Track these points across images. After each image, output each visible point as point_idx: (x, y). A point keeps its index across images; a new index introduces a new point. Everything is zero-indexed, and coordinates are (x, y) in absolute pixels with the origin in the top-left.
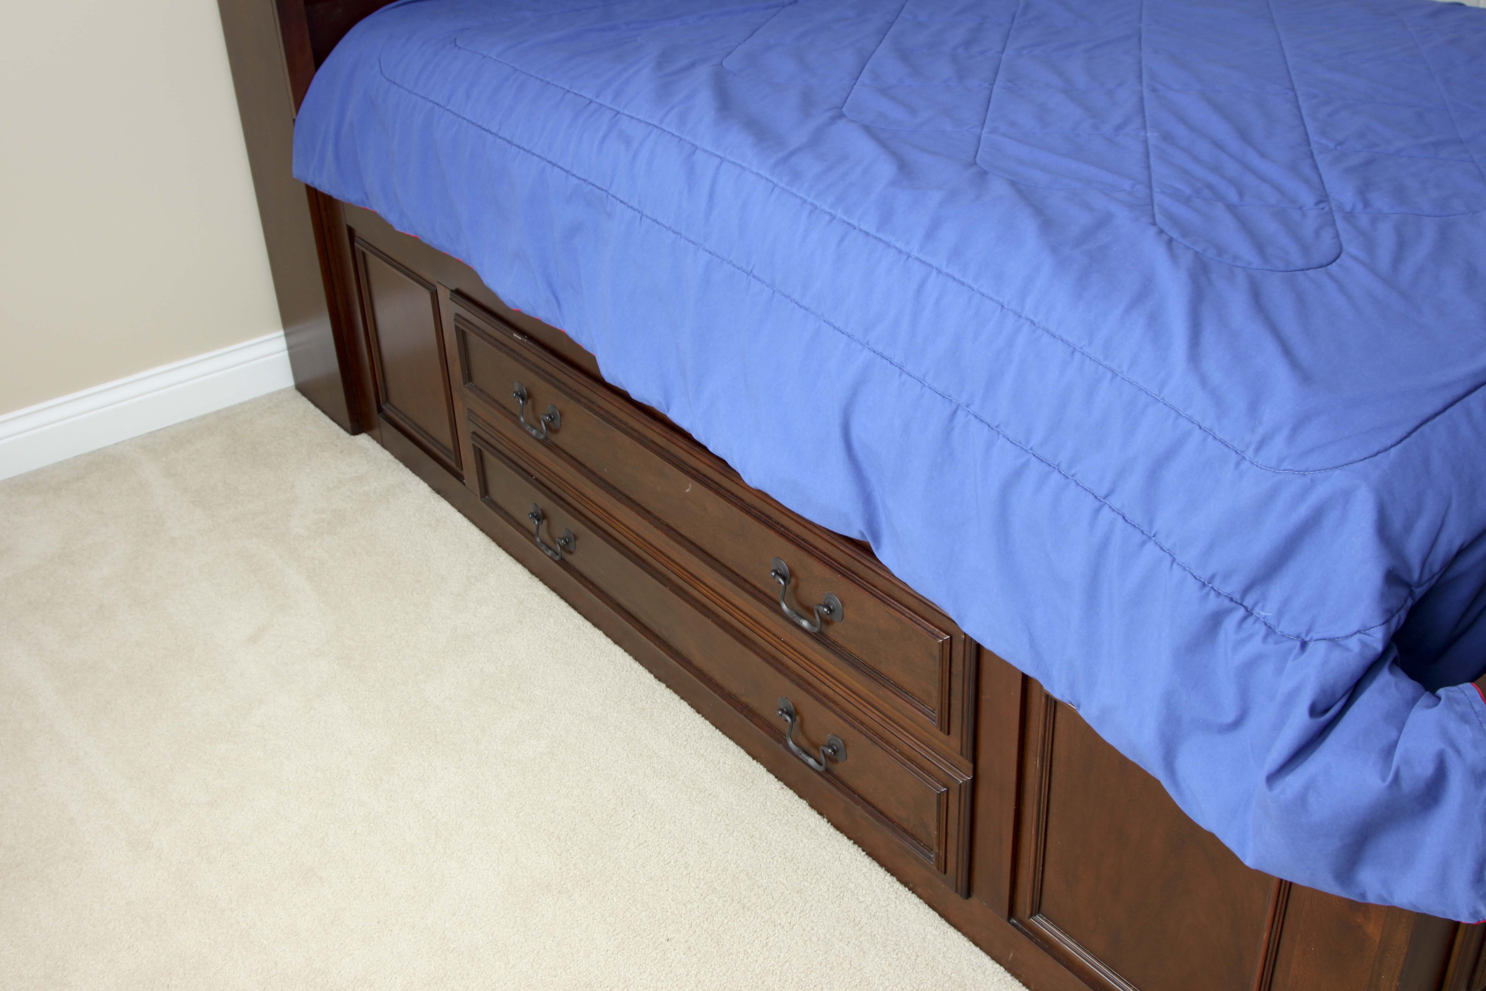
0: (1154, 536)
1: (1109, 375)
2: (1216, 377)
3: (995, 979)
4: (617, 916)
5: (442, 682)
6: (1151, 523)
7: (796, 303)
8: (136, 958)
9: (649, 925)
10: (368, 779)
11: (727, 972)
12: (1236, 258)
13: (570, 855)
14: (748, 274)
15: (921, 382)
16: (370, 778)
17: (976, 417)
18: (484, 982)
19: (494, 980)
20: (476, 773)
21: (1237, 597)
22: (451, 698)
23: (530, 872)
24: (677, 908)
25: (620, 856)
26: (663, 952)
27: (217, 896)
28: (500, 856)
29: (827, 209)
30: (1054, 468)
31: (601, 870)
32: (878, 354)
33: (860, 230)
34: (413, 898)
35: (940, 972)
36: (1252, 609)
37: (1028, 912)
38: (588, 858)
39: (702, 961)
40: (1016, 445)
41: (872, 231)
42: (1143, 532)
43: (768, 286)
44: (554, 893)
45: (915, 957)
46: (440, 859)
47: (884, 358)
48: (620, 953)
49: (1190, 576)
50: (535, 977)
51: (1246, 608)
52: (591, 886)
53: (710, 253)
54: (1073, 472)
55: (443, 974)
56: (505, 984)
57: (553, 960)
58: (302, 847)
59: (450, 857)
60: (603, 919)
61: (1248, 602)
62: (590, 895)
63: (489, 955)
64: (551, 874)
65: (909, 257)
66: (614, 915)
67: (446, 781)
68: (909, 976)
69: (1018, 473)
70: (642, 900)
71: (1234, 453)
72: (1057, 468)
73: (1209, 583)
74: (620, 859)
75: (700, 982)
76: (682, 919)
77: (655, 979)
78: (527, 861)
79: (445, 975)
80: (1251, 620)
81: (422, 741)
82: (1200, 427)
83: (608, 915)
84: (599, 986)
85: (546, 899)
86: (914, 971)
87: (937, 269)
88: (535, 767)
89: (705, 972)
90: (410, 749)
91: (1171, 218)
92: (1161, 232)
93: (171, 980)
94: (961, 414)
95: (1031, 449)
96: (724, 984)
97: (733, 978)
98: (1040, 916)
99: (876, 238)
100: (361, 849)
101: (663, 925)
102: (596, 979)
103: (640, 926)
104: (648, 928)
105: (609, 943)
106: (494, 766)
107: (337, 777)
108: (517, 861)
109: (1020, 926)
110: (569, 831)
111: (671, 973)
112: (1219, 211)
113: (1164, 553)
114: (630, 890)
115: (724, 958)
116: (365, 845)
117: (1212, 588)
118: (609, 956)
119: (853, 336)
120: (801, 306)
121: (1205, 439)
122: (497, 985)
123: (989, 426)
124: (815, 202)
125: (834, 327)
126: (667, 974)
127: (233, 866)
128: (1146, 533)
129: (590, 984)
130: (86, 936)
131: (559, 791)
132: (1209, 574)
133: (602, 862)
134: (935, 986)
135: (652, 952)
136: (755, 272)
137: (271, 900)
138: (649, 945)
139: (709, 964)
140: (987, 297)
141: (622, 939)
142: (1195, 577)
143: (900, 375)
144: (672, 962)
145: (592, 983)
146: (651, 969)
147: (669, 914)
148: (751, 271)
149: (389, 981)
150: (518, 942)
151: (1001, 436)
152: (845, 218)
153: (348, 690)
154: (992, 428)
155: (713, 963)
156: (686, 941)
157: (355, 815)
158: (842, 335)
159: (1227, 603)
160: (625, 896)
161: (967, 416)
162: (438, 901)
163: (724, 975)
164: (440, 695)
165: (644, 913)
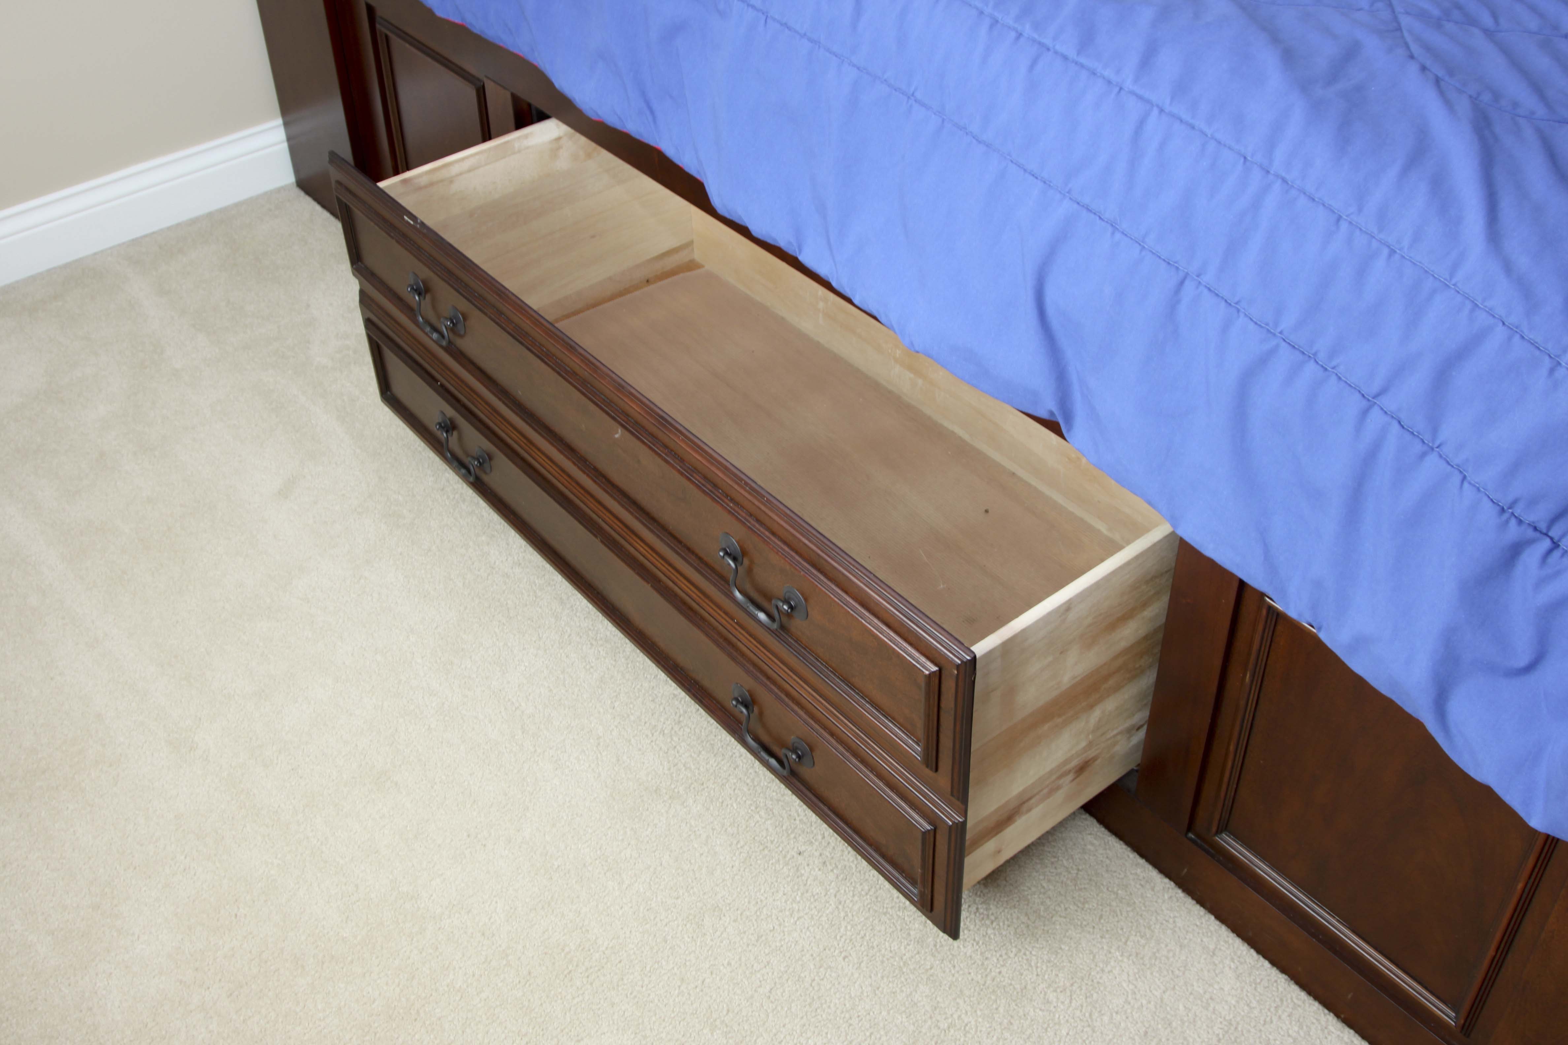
0: (1437, 448)
1: (1386, 251)
2: (1523, 262)
3: (1166, 897)
4: (738, 825)
5: (508, 544)
6: (1435, 431)
7: (974, 137)
8: (194, 882)
9: (777, 836)
10: (436, 662)
11: (869, 890)
12: (1515, 105)
13: (678, 752)
14: (909, 98)
15: (1140, 244)
16: (438, 661)
17: (1209, 289)
18: (597, 906)
19: (609, 904)
20: (559, 655)
21: (1543, 526)
22: (520, 564)
23: (634, 774)
24: (806, 815)
25: (734, 753)
26: (795, 868)
27: (279, 806)
28: (599, 755)
29: (1011, 23)
30: (1310, 357)
31: (714, 771)
32: (1083, 206)
33: (1056, 52)
34: (504, 807)
35: (1106, 888)
36: (1559, 540)
37: (1214, 829)
38: (698, 756)
39: (840, 878)
40: (1260, 326)
41: (1072, 54)
42: (1423, 442)
43: (935, 114)
44: (665, 799)
45: (1076, 872)
46: (530, 758)
47: (1090, 211)
48: (747, 870)
49: (1485, 499)
50: (654, 899)
51: (1552, 539)
52: (706, 789)
53: (858, 68)
54: (1334, 363)
55: (549, 897)
56: (622, 908)
57: (673, 879)
58: (370, 745)
59: (541, 756)
60: (724, 829)
61: (1555, 533)
62: (706, 801)
63: (599, 873)
64: (660, 776)
65: (1121, 89)
66: (736, 825)
67: (527, 664)
68: (1071, 893)
69: (1263, 361)
70: (765, 805)
71: (1547, 357)
72: (1313, 357)
73: (1509, 508)
74: (736, 757)
75: (840, 903)
76: (813, 829)
77: (791, 900)
78: (630, 760)
79: (552, 898)
80: (1557, 554)
81: (493, 616)
82: (1504, 324)
83: (728, 824)
84: (728, 908)
85: (656, 805)
86: (1077, 888)
87: (1158, 106)
88: (626, 647)
89: (845, 891)
90: (480, 626)
91: (1428, 48)
92: (1424, 68)
93: (238, 908)
94: (1189, 286)
95: (1281, 333)
96: (867, 905)
97: (877, 898)
98: (1226, 835)
99: (1076, 63)
100: (438, 748)
101: (792, 836)
102: (724, 901)
103: (766, 837)
104: (776, 840)
105: (734, 858)
106: (580, 646)
107: (400, 660)
108: (618, 760)
109: (1199, 841)
110: (673, 724)
111: (807, 892)
112: (1478, 40)
113: (1453, 469)
114: (750, 794)
115: (865, 874)
116: (442, 742)
117: (1513, 514)
118: (735, 873)
119: (1051, 182)
120: (979, 142)
121: (1510, 339)
122: (612, 909)
123: (1226, 301)
124: (996, 14)
125: (1025, 170)
126: (802, 894)
127: (293, 769)
128: (1426, 442)
129: (718, 906)
130: (133, 857)
131: (657, 676)
132: (1510, 498)
133: (715, 761)
134: (1101, 905)
135: (783, 868)
136: (918, 95)
137: (342, 810)
138: (779, 859)
139: (849, 881)
140: (1225, 145)
141: (748, 852)
142: (1492, 500)
143: (1113, 234)
144: (807, 881)
145: (720, 905)
146: (785, 888)
147: (798, 822)
148: (913, 95)
149: (489, 906)
150: (631, 857)
151: (1242, 315)
152: (1036, 36)
153: (401, 554)
154: (1230, 304)
155: (853, 880)
156: (821, 855)
157: (427, 706)
158: (1035, 180)
159: (1530, 533)
160: (745, 801)
161: (1197, 288)
162: (533, 810)
163: (867, 894)
164: (507, 560)
165: (769, 822)
